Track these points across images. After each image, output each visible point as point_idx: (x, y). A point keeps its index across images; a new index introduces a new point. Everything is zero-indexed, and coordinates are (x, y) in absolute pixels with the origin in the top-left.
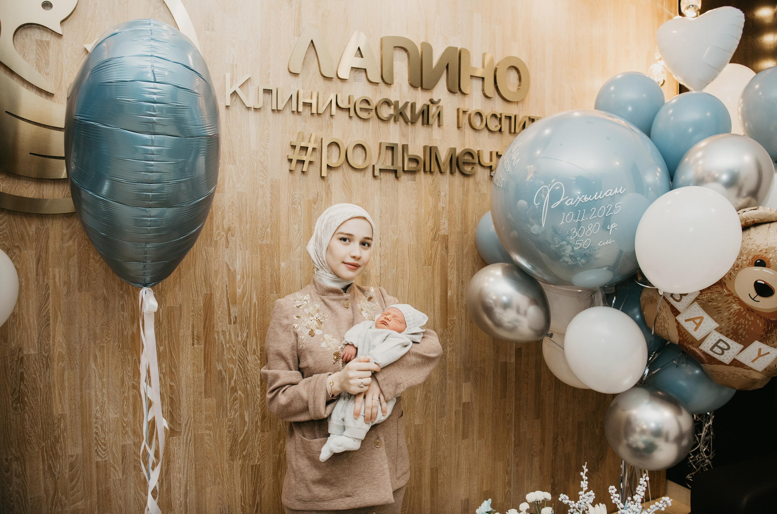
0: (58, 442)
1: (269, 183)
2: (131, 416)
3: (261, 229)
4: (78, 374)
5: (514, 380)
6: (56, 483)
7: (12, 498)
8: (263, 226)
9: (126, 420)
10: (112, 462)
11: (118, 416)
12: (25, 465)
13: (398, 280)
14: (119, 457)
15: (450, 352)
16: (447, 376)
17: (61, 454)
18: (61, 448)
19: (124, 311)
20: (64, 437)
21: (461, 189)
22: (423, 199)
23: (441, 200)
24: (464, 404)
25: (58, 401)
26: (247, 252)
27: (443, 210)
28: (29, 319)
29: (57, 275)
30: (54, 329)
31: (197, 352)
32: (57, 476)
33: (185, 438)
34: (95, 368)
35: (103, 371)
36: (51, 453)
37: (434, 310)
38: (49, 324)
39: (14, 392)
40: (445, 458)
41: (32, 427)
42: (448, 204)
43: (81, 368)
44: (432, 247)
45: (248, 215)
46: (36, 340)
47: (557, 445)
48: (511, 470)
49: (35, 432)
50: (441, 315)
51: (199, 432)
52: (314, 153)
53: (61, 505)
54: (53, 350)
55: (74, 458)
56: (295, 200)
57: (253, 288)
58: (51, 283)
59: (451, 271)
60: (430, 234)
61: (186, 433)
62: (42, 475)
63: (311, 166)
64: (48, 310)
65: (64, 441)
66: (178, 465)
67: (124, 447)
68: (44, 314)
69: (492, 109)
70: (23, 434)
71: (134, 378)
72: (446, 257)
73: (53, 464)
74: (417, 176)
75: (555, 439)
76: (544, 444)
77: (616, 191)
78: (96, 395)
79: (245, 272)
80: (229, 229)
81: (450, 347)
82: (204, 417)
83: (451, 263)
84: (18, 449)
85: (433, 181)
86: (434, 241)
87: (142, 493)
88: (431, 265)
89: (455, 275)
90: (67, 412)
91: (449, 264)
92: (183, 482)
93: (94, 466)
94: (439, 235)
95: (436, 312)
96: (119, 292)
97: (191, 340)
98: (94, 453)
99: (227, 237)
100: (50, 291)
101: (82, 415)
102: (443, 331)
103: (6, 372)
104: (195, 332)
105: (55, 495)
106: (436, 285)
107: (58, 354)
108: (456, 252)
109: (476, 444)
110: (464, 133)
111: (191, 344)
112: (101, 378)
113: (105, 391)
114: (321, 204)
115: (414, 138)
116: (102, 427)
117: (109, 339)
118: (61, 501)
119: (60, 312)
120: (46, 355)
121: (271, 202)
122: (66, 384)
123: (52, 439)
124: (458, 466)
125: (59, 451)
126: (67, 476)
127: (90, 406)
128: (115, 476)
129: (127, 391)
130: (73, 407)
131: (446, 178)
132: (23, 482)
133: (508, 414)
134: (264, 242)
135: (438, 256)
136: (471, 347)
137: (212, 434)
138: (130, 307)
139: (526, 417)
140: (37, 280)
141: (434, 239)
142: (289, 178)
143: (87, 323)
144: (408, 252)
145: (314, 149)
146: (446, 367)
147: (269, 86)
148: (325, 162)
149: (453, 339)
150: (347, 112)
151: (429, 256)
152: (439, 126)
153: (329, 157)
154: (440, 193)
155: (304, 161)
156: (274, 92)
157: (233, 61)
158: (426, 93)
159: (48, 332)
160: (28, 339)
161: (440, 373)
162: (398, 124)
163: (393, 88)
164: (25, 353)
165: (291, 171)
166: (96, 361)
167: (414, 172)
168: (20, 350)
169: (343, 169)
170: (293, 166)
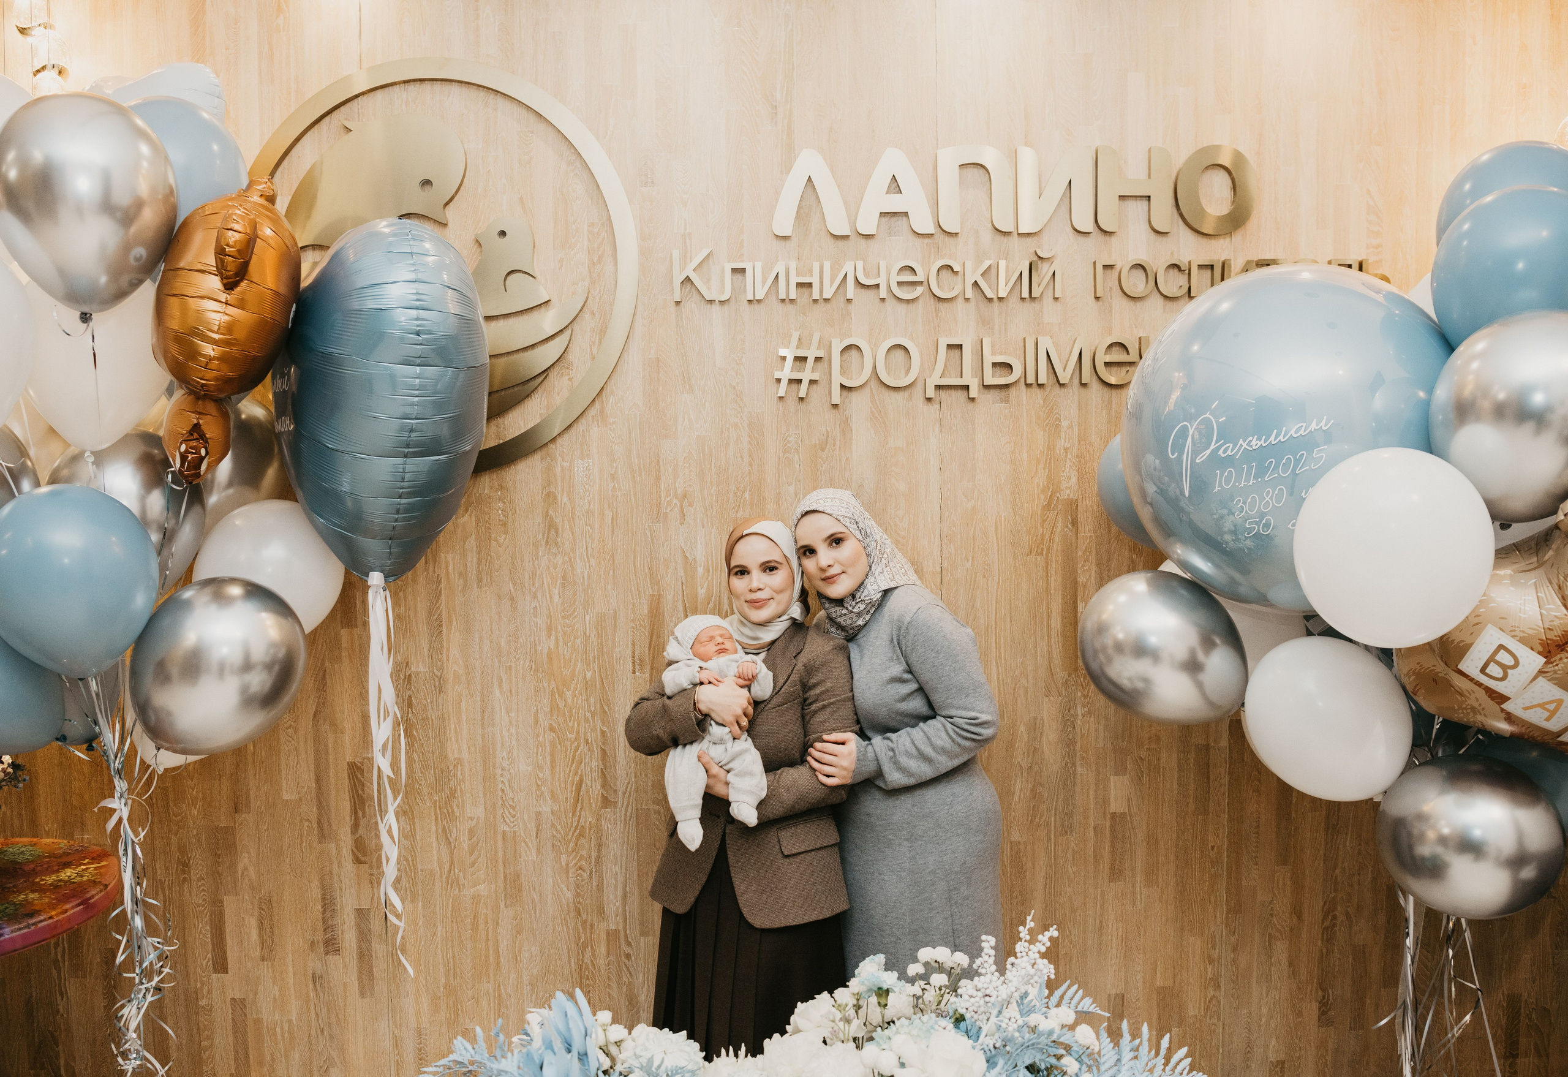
0: (454, 796)
1: (745, 418)
2: (548, 772)
3: (736, 493)
4: (479, 704)
5: (1226, 780)
6: (452, 854)
8: (738, 489)
9: (541, 775)
10: (523, 835)
11: (530, 768)
12: (414, 823)
13: (975, 581)
14: (532, 828)
15: (1083, 716)
16: (1078, 759)
17: (458, 814)
18: (458, 806)
19: (537, 617)
20: (461, 790)
21: (1105, 412)
22: (1025, 434)
23: (1063, 435)
24: (1114, 815)
25: (453, 739)
26: (713, 530)
27: (1067, 453)
28: (417, 622)
29: (451, 563)
30: (448, 638)
31: (639, 684)
32: (453, 844)
33: (623, 812)
34: (500, 697)
35: (510, 701)
36: (445, 810)
37: (1049, 636)
38: (441, 632)
40: (1073, 911)
41: (422, 773)
42: (1076, 442)
43: (482, 695)
44: (1044, 521)
45: (713, 472)
46: (426, 653)
47: (1334, 925)
48: (1220, 958)
49: (425, 779)
50: (1063, 646)
51: (644, 807)
52: (819, 365)
53: (458, 884)
54: (448, 668)
55: (475, 821)
56: (788, 445)
58: (443, 574)
59: (1083, 566)
60: (1039, 497)
61: (624, 806)
62: (434, 840)
63: (814, 387)
64: (441, 611)
65: (462, 796)
66: (612, 853)
67: (538, 814)
68: (435, 617)
69: (1172, 253)
70: (412, 780)
71: (552, 716)
72: (1074, 540)
74: (1013, 391)
75: (1329, 912)
76: (1299, 917)
77: (1313, 426)
78: (502, 736)
79: (710, 562)
80: (685, 496)
81: (1084, 706)
82: (650, 783)
83: (1084, 553)
84: (406, 800)
85: (1045, 400)
86: (1049, 510)
87: (563, 886)
88: (1042, 554)
89: (1093, 572)
90: (465, 756)
91: (1080, 553)
92: (621, 879)
93: (500, 837)
94: (1057, 500)
95: (1053, 640)
96: (530, 589)
97: (631, 666)
98: (499, 820)
99: (682, 508)
100: (442, 586)
101: (484, 761)
102: (1069, 675)
104: (636, 653)
105: (451, 870)
106: (1053, 591)
107: (454, 674)
108: (1095, 531)
109: (1141, 893)
110: (1111, 307)
111: (631, 671)
112: (508, 712)
113: (513, 731)
114: (833, 451)
115: (1006, 324)
116: (509, 781)
117: (517, 657)
118: (458, 880)
119: (455, 614)
120: (439, 674)
121: (749, 449)
122: (464, 717)
123: (447, 791)
124: (1101, 929)
125: (455, 810)
126: (465, 846)
127: (494, 751)
128: (528, 856)
129: (542, 734)
130: (473, 749)
131: (1071, 394)
132: (412, 846)
133: (1213, 846)
134: (739, 515)
135: (1057, 538)
137: (662, 811)
138: (545, 611)
139: (1256, 856)
140: (427, 570)
141: (1048, 507)
142: (779, 410)
143: (489, 633)
144: (996, 530)
145: (818, 359)
146: (1076, 743)
147: (742, 261)
148: (837, 379)
149: (1088, 692)
150: (876, 291)
151: (1039, 537)
152: (1056, 299)
153: (843, 371)
154: (1060, 421)
155: (801, 380)
156: (749, 272)
157: (685, 229)
158: (1029, 240)
159: (441, 642)
160: (416, 651)
161: (1062, 753)
162: (973, 303)
163: (961, 239)
164: (413, 669)
165: (781, 398)
166: (500, 686)
167: (1007, 386)
168: (407, 664)
169: (871, 389)
170: (782, 390)
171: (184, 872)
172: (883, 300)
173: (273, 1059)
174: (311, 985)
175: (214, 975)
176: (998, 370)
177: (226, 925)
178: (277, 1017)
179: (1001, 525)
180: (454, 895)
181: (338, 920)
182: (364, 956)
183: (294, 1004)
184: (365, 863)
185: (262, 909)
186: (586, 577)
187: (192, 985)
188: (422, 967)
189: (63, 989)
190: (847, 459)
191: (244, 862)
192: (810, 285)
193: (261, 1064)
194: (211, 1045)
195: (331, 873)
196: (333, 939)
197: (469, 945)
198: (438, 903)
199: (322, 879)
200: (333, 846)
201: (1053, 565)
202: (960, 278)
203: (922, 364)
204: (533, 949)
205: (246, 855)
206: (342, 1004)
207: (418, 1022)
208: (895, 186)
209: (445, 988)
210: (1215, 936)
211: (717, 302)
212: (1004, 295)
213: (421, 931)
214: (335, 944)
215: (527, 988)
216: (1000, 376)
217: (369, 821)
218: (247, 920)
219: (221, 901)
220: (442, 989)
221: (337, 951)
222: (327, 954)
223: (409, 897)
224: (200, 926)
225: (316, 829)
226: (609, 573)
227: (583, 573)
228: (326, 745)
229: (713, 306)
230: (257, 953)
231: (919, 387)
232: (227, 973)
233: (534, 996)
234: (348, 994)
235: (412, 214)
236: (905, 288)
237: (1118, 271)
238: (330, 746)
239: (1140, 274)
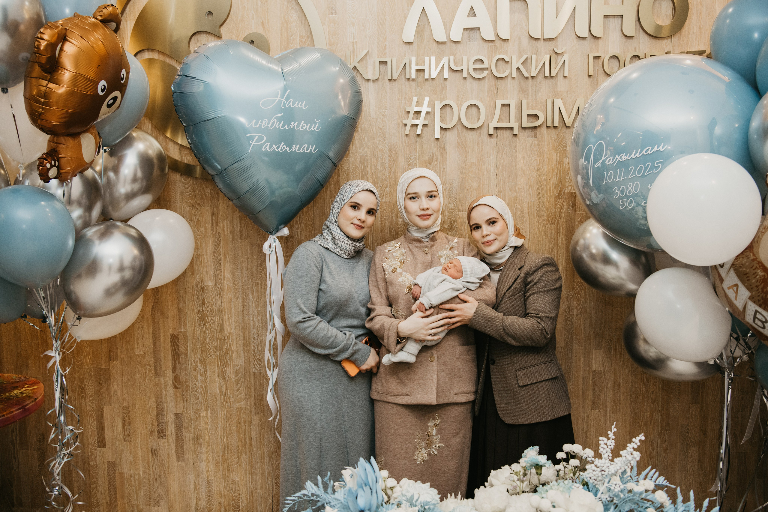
0: (228, 354)
1: (387, 146)
3: (381, 188)
4: (241, 303)
6: (226, 385)
7: (198, 391)
8: (383, 186)
10: (265, 375)
12: (206, 368)
15: (577, 315)
16: (574, 339)
17: (230, 363)
18: (230, 359)
20: (231, 350)
22: (546, 155)
24: (594, 372)
25: (227, 322)
27: (569, 165)
28: (207, 258)
30: (224, 267)
32: (227, 379)
34: (252, 299)
35: (258, 302)
36: (223, 361)
38: (221, 263)
39: (199, 312)
41: (210, 340)
43: (243, 298)
44: (556, 205)
45: (369, 176)
46: (212, 275)
48: (656, 455)
49: (212, 344)
50: (566, 276)
52: (429, 116)
53: (230, 401)
54: (224, 283)
55: (239, 367)
56: (411, 161)
57: (374, 241)
58: (221, 232)
60: (553, 191)
62: (217, 377)
63: (426, 128)
64: (220, 252)
65: (232, 353)
68: (217, 255)
69: (635, 49)
70: (205, 344)
72: (573, 216)
73: (225, 370)
74: (539, 131)
76: (705, 434)
78: (253, 321)
83: (579, 223)
84: (201, 355)
85: (557, 136)
86: (559, 198)
88: (554, 224)
90: (233, 332)
91: (576, 223)
93: (252, 376)
94: (564, 193)
98: (252, 366)
100: (221, 238)
101: (244, 335)
102: (569, 292)
103: (193, 297)
105: (226, 393)
106: (560, 245)
107: (227, 287)
109: (610, 417)
110: (597, 81)
112: (257, 308)
113: (259, 318)
114: (436, 164)
115: (535, 92)
116: (257, 346)
117: (262, 277)
118: (229, 399)
119: (228, 254)
120: (219, 287)
121: (389, 163)
122: (233, 310)
123: (224, 351)
124: (586, 436)
125: (228, 361)
126: (233, 380)
127: (249, 329)
130: (238, 328)
132: (205, 380)
133: (653, 392)
134: (383, 200)
135: (563, 215)
136: (604, 313)
139: (678, 399)
140: (212, 230)
141: (558, 196)
142: (405, 141)
143: (247, 264)
144: (528, 210)
145: (428, 113)
146: (573, 330)
147: (385, 57)
148: (438, 124)
149: (580, 302)
150: (461, 74)
151: (553, 214)
152: (565, 77)
153: (442, 120)
154: (566, 147)
155: (418, 125)
156: (389, 63)
157: (354, 39)
158: (550, 43)
159: (220, 269)
160: (207, 274)
161: (565, 336)
162: (517, 80)
163: (510, 43)
164: (205, 284)
165: (407, 135)
166: (253, 294)
167: (535, 128)
168: (202, 281)
169: (458, 130)
170: (408, 130)
171: (82, 392)
172: (465, 78)
173: (129, 495)
174: (150, 455)
175: (98, 449)
176: (531, 119)
177: (105, 421)
178: (132, 472)
179: (531, 207)
180: (227, 407)
181: (165, 419)
182: (179, 439)
183: (141, 465)
184: (180, 389)
185: (124, 413)
186: (299, 234)
187: (86, 454)
188: (210, 446)
189: (16, 456)
190: (444, 169)
191: (115, 387)
192: (423, 70)
193: (123, 497)
194: (96, 487)
195: (161, 394)
196: (162, 430)
197: (235, 434)
198: (219, 411)
199: (156, 398)
200: (162, 379)
201: (561, 229)
202: (509, 65)
203: (487, 115)
204: (270, 437)
205: (116, 384)
206: (167, 465)
207: (208, 476)
208: (472, 13)
209: (222, 457)
210: (654, 443)
211: (371, 81)
212: (535, 75)
213: (210, 426)
214: (164, 432)
215: (267, 459)
216: (532, 122)
217: (182, 365)
218: (116, 419)
219: (102, 409)
220: (221, 458)
221: (164, 436)
222: (159, 438)
223: (203, 407)
224: (91, 422)
225: (153, 370)
226: (312, 232)
227: (297, 232)
228: (159, 325)
229: (369, 83)
230: (121, 437)
231: (484, 129)
232: (105, 447)
233: (270, 463)
234: (170, 460)
235: (202, 31)
236: (478, 72)
237: (602, 60)
238: (161, 324)
239: (615, 61)
